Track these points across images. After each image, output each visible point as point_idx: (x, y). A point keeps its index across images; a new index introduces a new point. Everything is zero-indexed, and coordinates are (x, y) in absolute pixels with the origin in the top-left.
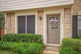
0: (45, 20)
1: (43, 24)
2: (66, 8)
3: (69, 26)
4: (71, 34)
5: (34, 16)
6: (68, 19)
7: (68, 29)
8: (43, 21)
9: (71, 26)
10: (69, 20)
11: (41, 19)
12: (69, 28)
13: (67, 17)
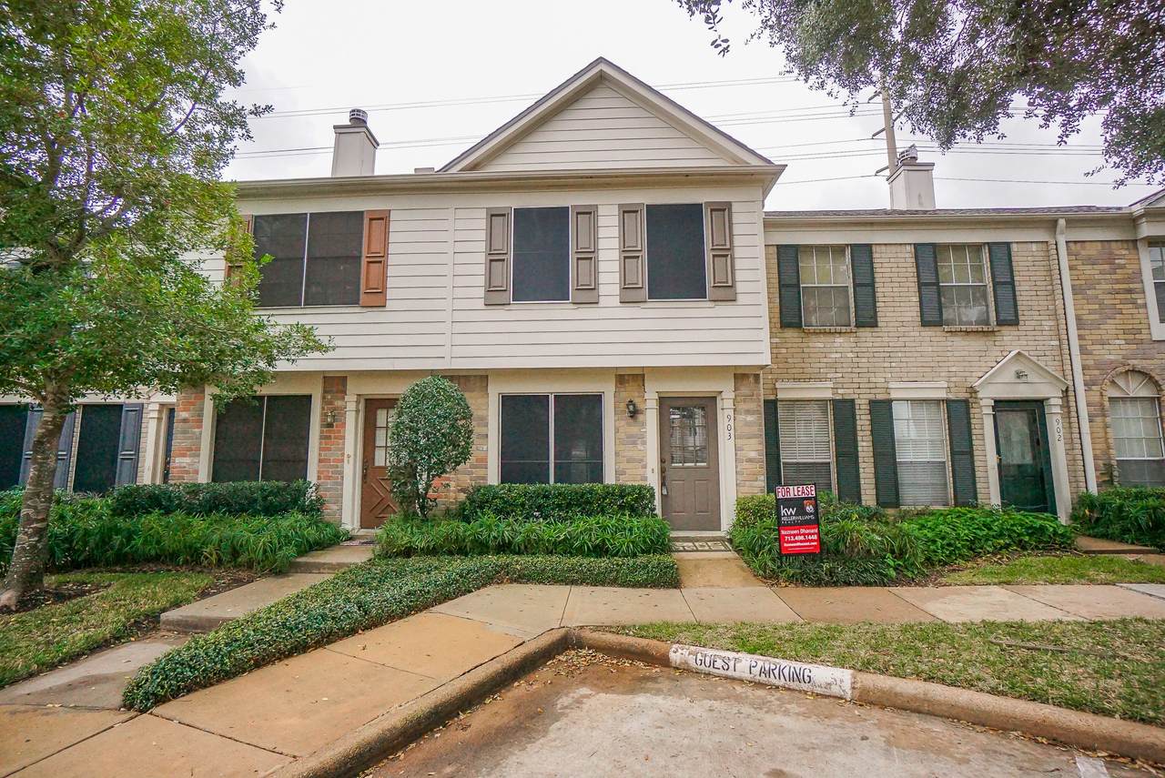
0: (651, 418)
1: (642, 437)
2: (739, 372)
3: (755, 449)
4: (762, 482)
5: (597, 399)
6: (750, 418)
7: (750, 460)
8: (643, 424)
9: (762, 447)
10: (754, 421)
11: (634, 413)
12: (753, 455)
13: (748, 412)
